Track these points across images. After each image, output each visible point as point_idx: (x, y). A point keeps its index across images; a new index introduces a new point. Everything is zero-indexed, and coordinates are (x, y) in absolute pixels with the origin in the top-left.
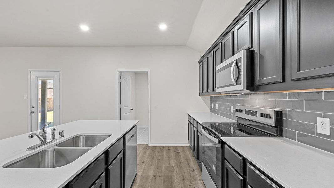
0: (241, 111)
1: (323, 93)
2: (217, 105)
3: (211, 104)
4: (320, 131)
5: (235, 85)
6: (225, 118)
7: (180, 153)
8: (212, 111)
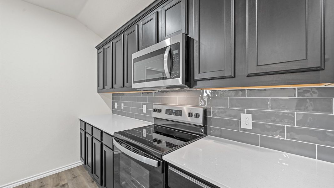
0: (160, 111)
1: (246, 91)
2: (123, 105)
3: (113, 103)
4: (243, 126)
5: (169, 78)
6: (135, 119)
7: (67, 184)
8: (114, 111)
